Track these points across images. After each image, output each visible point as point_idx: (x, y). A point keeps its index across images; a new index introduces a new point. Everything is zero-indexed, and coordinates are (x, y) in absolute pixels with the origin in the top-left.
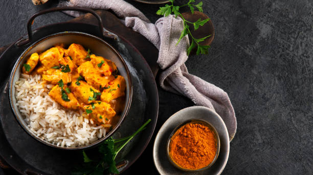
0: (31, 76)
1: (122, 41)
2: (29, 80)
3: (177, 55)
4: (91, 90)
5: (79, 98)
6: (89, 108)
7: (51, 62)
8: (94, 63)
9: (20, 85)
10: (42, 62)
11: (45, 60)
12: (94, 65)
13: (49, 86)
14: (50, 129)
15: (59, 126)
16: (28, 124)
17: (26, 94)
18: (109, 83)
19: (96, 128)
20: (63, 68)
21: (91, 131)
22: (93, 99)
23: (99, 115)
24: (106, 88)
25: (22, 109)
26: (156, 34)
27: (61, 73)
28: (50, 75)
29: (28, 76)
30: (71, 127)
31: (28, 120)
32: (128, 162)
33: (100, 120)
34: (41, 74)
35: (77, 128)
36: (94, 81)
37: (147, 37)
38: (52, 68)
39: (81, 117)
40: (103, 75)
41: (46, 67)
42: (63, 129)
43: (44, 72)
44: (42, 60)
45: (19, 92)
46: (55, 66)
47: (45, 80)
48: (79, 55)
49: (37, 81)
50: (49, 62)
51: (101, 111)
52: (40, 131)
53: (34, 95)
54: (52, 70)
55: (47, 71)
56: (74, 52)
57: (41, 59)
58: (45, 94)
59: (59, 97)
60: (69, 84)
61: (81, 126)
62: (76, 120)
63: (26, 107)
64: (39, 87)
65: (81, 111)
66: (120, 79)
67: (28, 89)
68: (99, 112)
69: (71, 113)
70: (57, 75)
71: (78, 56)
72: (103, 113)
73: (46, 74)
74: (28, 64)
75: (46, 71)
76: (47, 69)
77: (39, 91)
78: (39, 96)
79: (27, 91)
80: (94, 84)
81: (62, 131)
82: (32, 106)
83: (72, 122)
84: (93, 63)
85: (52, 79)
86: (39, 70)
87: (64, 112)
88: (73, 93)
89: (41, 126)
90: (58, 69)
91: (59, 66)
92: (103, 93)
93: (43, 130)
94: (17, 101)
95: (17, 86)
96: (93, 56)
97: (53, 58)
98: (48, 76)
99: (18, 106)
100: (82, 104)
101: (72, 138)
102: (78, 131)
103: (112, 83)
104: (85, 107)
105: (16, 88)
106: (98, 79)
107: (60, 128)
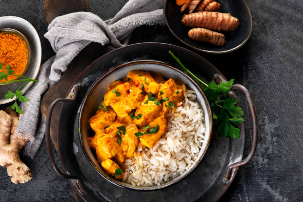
0: (126, 170)
1: (80, 80)
2: (131, 172)
3: (96, 25)
4: (147, 102)
5: (155, 116)
6: (167, 104)
7: (114, 145)
8: (114, 101)
9: (137, 181)
10: (114, 154)
11: (112, 152)
12: (117, 101)
13: (140, 149)
14: (187, 149)
15: (184, 138)
16: (179, 175)
17: (147, 174)
18: (137, 86)
19: (187, 100)
20: (121, 133)
21: (190, 105)
22: (156, 101)
23: (175, 95)
24: (143, 88)
25: (163, 180)
26: (73, 46)
27: (127, 135)
28: (128, 147)
29: (126, 173)
30: (186, 126)
31: (175, 174)
32: (216, 75)
33: (180, 94)
34: (126, 158)
35: (187, 120)
36: (136, 100)
37: (76, 55)
38: (120, 145)
39: (175, 115)
40: (128, 92)
41: (119, 152)
42: (188, 135)
43: (124, 154)
44: (112, 155)
45: (144, 183)
46: (117, 142)
47: (133, 153)
48: (104, 117)
49: (132, 163)
50: (114, 147)
51: (170, 92)
52: (188, 160)
53: (148, 166)
54: (123, 146)
55: (124, 150)
56: (101, 123)
57: (110, 156)
58: (148, 153)
59: (154, 137)
60: (139, 127)
61: (184, 116)
62: (177, 120)
63: (162, 175)
64: (140, 160)
65: (169, 115)
66: (131, 75)
67: (141, 172)
68: (172, 94)
69: (171, 126)
70: (128, 139)
71: (106, 119)
72: (173, 91)
73: (127, 152)
74: (114, 171)
75: (123, 152)
76: (122, 150)
77: (145, 160)
78: (150, 160)
79: (144, 174)
80: (140, 100)
81: (189, 136)
82: (162, 168)
83: (180, 125)
84: (115, 103)
85: (133, 145)
86: (122, 160)
87: (169, 133)
88: (149, 123)
89: (183, 159)
90: (121, 139)
91: (119, 137)
92: (149, 91)
93: (187, 157)
94: (154, 185)
95: (138, 184)
96: (106, 103)
97: (110, 143)
98: (130, 148)
99: (161, 184)
100: (161, 113)
101: (197, 125)
102: (190, 118)
103: (136, 83)
104: (165, 109)
105: (140, 186)
106: (134, 95)
107: (186, 138)
